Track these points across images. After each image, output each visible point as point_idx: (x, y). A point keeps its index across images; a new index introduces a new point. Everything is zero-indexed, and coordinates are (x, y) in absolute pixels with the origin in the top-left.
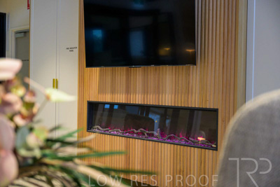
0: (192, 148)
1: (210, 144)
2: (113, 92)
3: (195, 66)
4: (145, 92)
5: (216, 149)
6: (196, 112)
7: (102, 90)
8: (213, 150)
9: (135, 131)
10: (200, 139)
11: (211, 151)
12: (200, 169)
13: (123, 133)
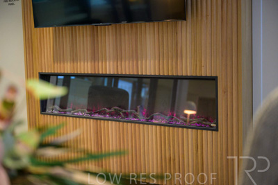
0: (185, 129)
1: (208, 123)
2: (74, 59)
3: (184, 22)
4: (118, 57)
5: (216, 129)
6: (179, 81)
7: (58, 57)
8: (212, 130)
9: (108, 111)
10: (189, 112)
11: (209, 132)
12: (197, 156)
13: (91, 114)
